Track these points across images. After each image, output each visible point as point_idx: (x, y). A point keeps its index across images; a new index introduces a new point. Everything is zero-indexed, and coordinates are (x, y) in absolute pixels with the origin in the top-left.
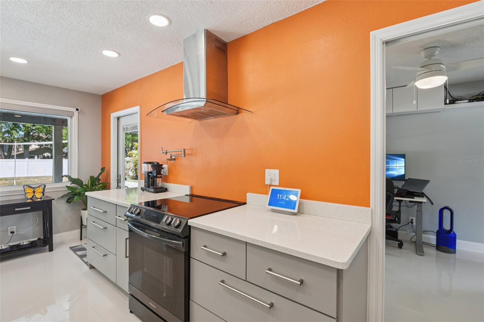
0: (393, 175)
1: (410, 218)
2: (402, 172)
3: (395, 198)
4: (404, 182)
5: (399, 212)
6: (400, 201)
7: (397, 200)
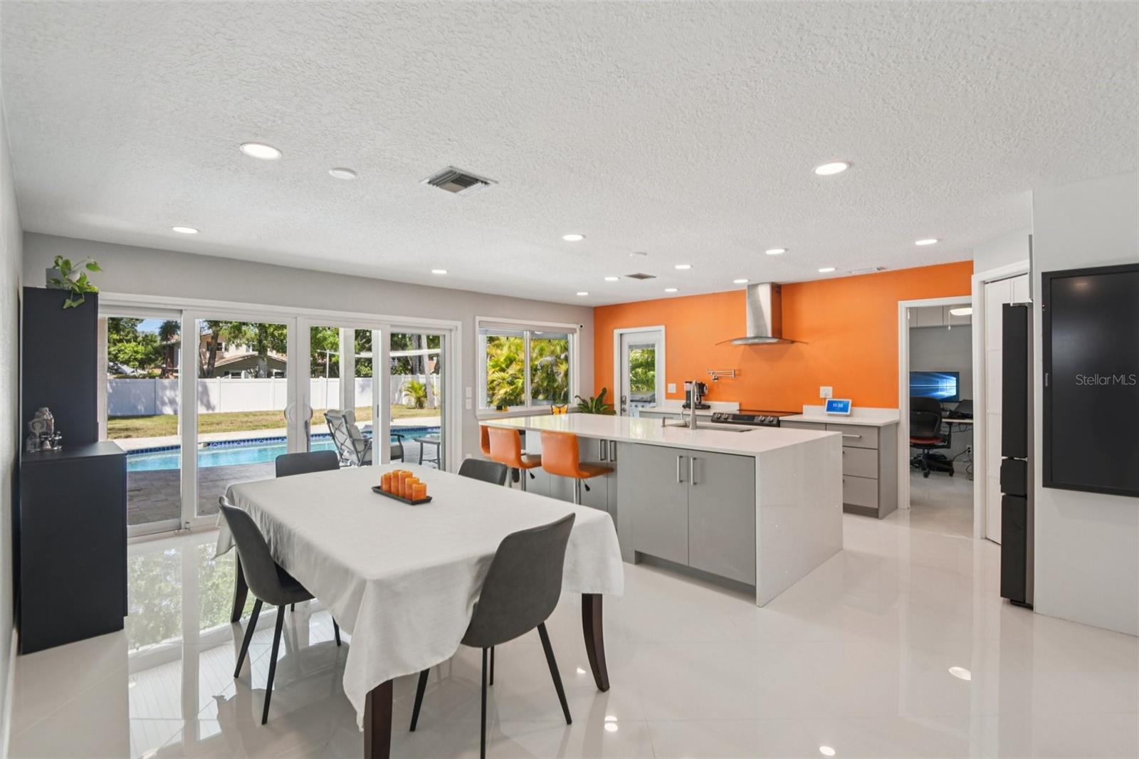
0: (942, 396)
1: (968, 446)
2: (953, 392)
3: (943, 420)
4: (958, 404)
5: (949, 435)
6: (950, 424)
7: (947, 423)
